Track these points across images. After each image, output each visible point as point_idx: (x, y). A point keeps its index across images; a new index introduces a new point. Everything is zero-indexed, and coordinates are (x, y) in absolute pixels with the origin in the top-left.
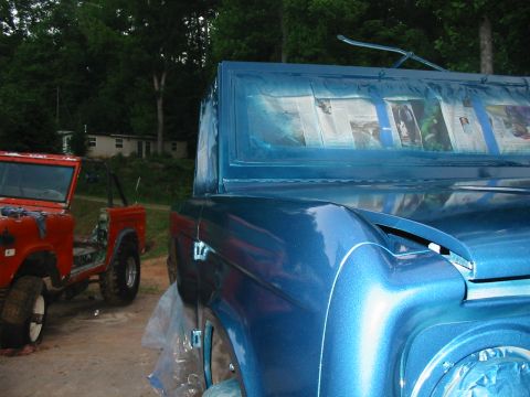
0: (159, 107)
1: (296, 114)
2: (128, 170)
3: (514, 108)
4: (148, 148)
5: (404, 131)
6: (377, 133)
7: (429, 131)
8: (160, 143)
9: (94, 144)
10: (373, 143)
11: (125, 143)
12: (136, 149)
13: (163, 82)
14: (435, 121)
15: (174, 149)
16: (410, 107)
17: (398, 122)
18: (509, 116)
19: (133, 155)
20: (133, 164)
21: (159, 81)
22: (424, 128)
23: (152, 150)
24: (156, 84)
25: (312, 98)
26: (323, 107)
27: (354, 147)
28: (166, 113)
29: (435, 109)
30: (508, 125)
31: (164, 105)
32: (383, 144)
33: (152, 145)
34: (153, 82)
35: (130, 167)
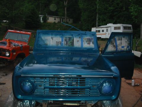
0: (66, 10)
1: (47, 40)
2: (56, 26)
3: (89, 39)
4: (63, 20)
5: (65, 43)
6: (61, 43)
7: (70, 43)
8: (65, 19)
9: (49, 19)
10: (60, 45)
11: (56, 19)
12: (59, 21)
13: (67, 3)
14: (72, 41)
15: (69, 21)
16: (68, 38)
17: (65, 41)
18: (88, 40)
19: (58, 22)
20: (58, 25)
21: (66, 3)
22: (69, 42)
23: (63, 21)
24: (65, 3)
25: (50, 37)
26: (52, 39)
27: (56, 46)
28: (67, 11)
29: (73, 39)
30: (87, 42)
31: (67, 9)
32: (61, 45)
33: (64, 19)
34: (64, 3)
35: (57, 25)
